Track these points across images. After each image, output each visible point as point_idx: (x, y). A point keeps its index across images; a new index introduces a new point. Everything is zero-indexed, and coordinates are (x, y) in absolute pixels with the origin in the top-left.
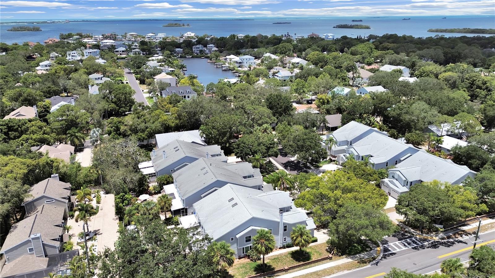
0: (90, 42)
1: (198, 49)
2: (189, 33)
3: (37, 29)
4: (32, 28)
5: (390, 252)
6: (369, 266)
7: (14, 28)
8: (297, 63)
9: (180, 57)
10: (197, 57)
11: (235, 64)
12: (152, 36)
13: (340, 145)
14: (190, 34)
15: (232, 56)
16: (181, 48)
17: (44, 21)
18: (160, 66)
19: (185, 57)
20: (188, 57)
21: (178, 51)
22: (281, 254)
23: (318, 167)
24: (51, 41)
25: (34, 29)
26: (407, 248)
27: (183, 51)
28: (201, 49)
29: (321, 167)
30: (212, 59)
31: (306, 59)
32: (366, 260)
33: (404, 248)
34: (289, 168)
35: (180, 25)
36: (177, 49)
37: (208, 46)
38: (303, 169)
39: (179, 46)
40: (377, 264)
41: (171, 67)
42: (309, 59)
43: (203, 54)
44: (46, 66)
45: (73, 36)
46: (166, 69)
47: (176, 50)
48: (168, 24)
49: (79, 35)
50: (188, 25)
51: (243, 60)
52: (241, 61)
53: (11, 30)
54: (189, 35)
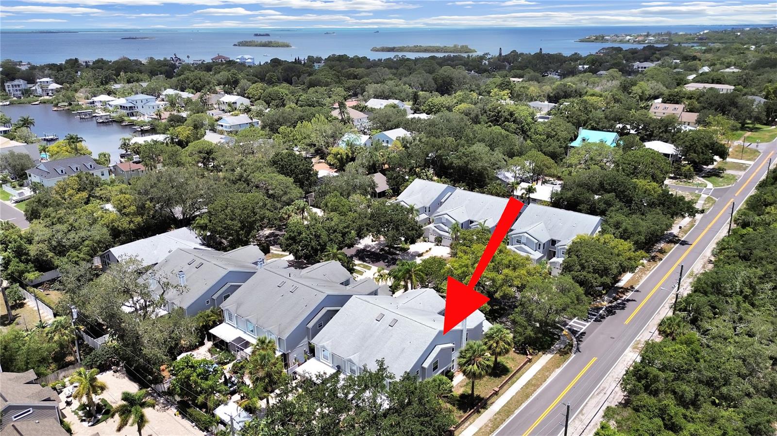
1: (18, 88)
5: (579, 333)
6: (573, 356)
8: (234, 103)
11: (119, 110)
15: (104, 97)
23: (405, 250)
26: (590, 323)
29: (409, 249)
31: (246, 96)
32: (566, 350)
33: (588, 324)
37: (36, 80)
38: (388, 256)
40: (578, 350)
42: (250, 96)
51: (135, 103)
52: (132, 105)
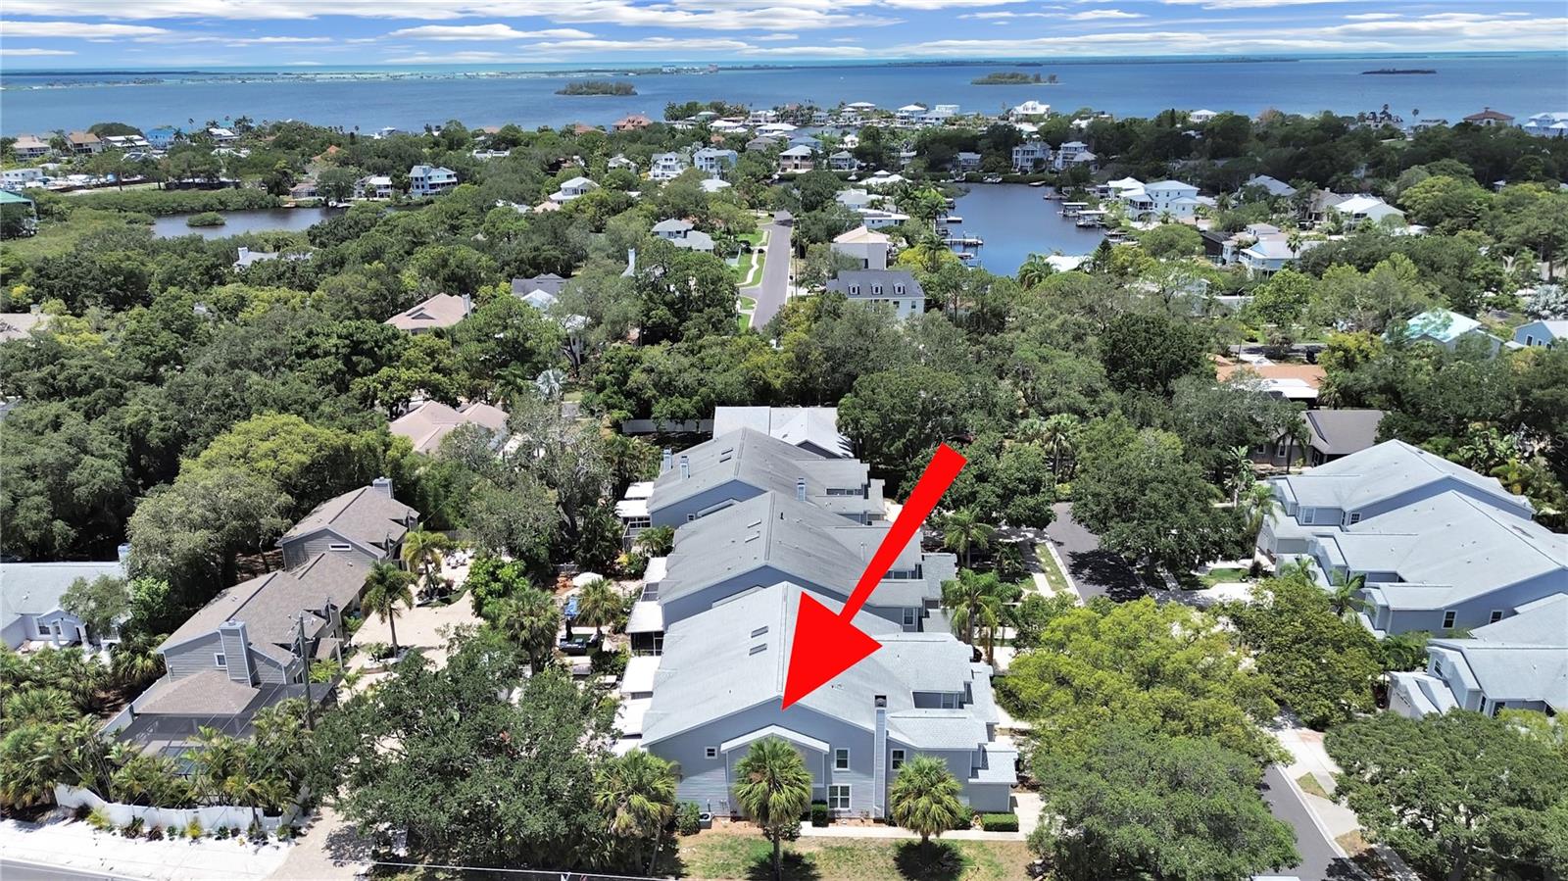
0: (730, 128)
1: (1030, 157)
2: (1030, 104)
3: (624, 91)
4: (614, 86)
7: (571, 86)
8: (1357, 216)
9: (966, 181)
10: (1018, 181)
11: (1127, 207)
12: (913, 112)
13: (1308, 522)
14: (1034, 109)
15: (1128, 182)
16: (977, 153)
17: (653, 67)
18: (872, 205)
19: (981, 181)
20: (990, 180)
21: (966, 160)
22: (866, 841)
23: (1195, 585)
24: (630, 125)
25: (617, 88)
27: (981, 160)
28: (1038, 155)
29: (1206, 588)
30: (1064, 189)
31: (1399, 201)
34: (1087, 571)
35: (1025, 80)
36: (963, 156)
37: (1063, 145)
38: (1137, 584)
39: (970, 144)
41: (906, 209)
42: (1407, 204)
43: (1043, 171)
44: (575, 191)
45: (701, 110)
46: (882, 215)
47: (961, 159)
48: (990, 77)
49: (716, 108)
50: (1052, 79)
51: (1154, 196)
52: (1148, 199)
53: (565, 93)
54: (1030, 112)
